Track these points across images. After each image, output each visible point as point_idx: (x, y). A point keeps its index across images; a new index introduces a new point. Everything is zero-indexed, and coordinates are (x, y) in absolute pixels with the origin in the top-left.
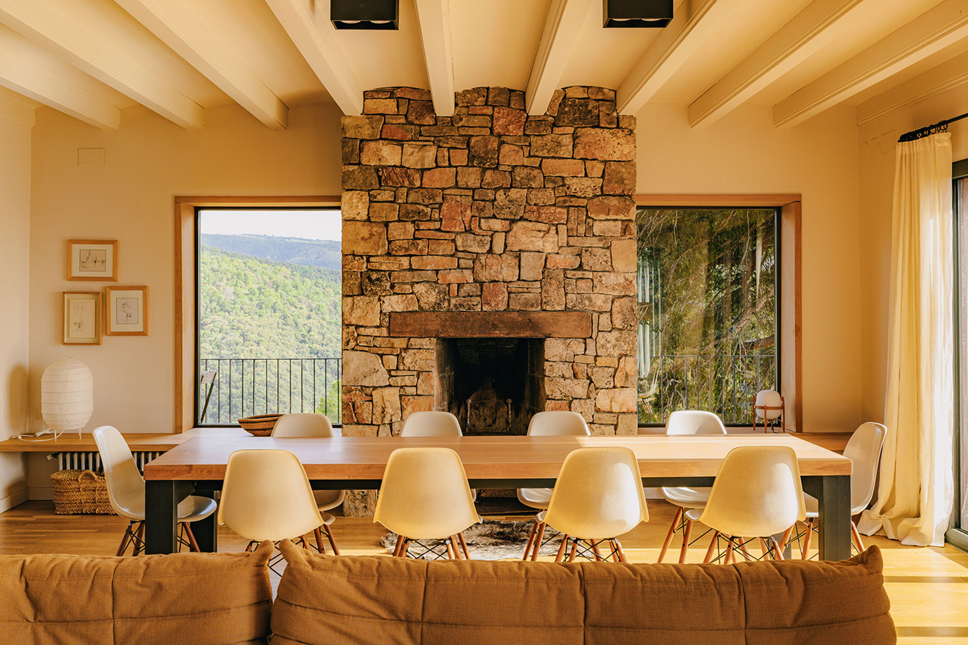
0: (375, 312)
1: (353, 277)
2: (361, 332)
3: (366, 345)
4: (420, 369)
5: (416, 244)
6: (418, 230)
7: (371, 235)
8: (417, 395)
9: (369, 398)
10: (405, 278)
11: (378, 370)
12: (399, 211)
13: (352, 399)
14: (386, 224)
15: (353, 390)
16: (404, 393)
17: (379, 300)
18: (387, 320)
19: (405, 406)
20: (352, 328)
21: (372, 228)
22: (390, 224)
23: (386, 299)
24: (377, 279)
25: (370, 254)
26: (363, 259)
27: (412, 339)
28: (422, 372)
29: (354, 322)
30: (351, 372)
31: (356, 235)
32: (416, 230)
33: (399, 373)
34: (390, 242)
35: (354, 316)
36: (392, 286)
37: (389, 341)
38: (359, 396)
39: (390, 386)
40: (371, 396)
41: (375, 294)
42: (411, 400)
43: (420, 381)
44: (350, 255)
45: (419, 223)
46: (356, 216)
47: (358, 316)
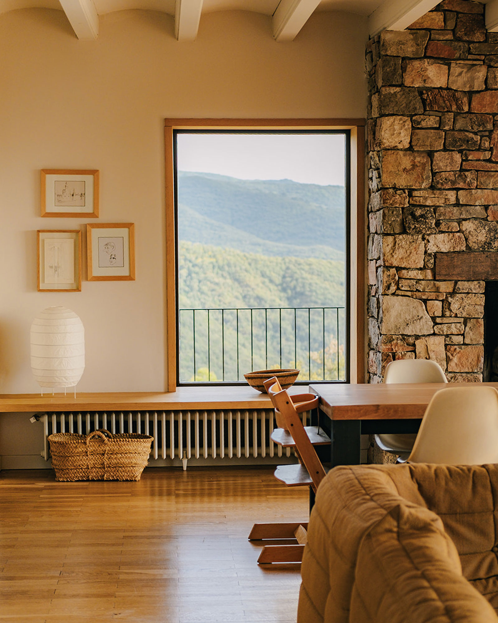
0: (419, 252)
1: (395, 213)
2: (403, 275)
3: (409, 289)
4: (467, 316)
5: (464, 177)
6: (467, 160)
7: (414, 166)
8: (464, 344)
9: (411, 348)
10: (452, 214)
11: (422, 317)
12: (445, 139)
13: (392, 350)
14: (430, 154)
15: (393, 340)
16: (450, 343)
17: (423, 239)
18: (432, 261)
19: (451, 357)
20: (393, 271)
21: (415, 158)
22: (435, 154)
23: (431, 238)
24: (422, 216)
25: (414, 187)
26: (405, 193)
27: (459, 283)
28: (470, 319)
29: (395, 264)
30: (392, 320)
31: (398, 166)
32: (463, 160)
33: (445, 320)
34: (434, 174)
35: (395, 256)
36: (438, 224)
37: (434, 284)
38: (401, 346)
39: (434, 334)
40: (414, 345)
41: (419, 232)
42: (458, 350)
43: (467, 328)
44: (390, 188)
45: (468, 152)
46: (397, 144)
47: (400, 257)
